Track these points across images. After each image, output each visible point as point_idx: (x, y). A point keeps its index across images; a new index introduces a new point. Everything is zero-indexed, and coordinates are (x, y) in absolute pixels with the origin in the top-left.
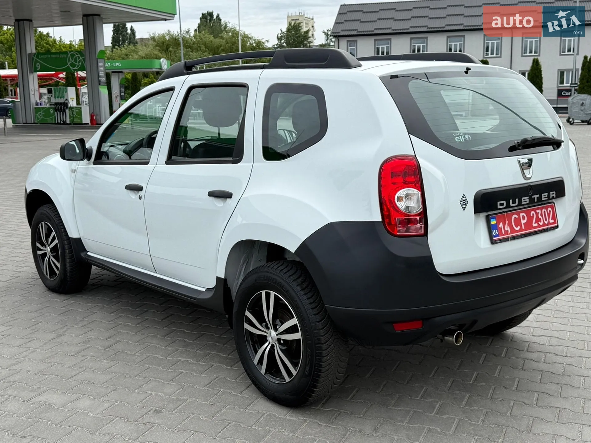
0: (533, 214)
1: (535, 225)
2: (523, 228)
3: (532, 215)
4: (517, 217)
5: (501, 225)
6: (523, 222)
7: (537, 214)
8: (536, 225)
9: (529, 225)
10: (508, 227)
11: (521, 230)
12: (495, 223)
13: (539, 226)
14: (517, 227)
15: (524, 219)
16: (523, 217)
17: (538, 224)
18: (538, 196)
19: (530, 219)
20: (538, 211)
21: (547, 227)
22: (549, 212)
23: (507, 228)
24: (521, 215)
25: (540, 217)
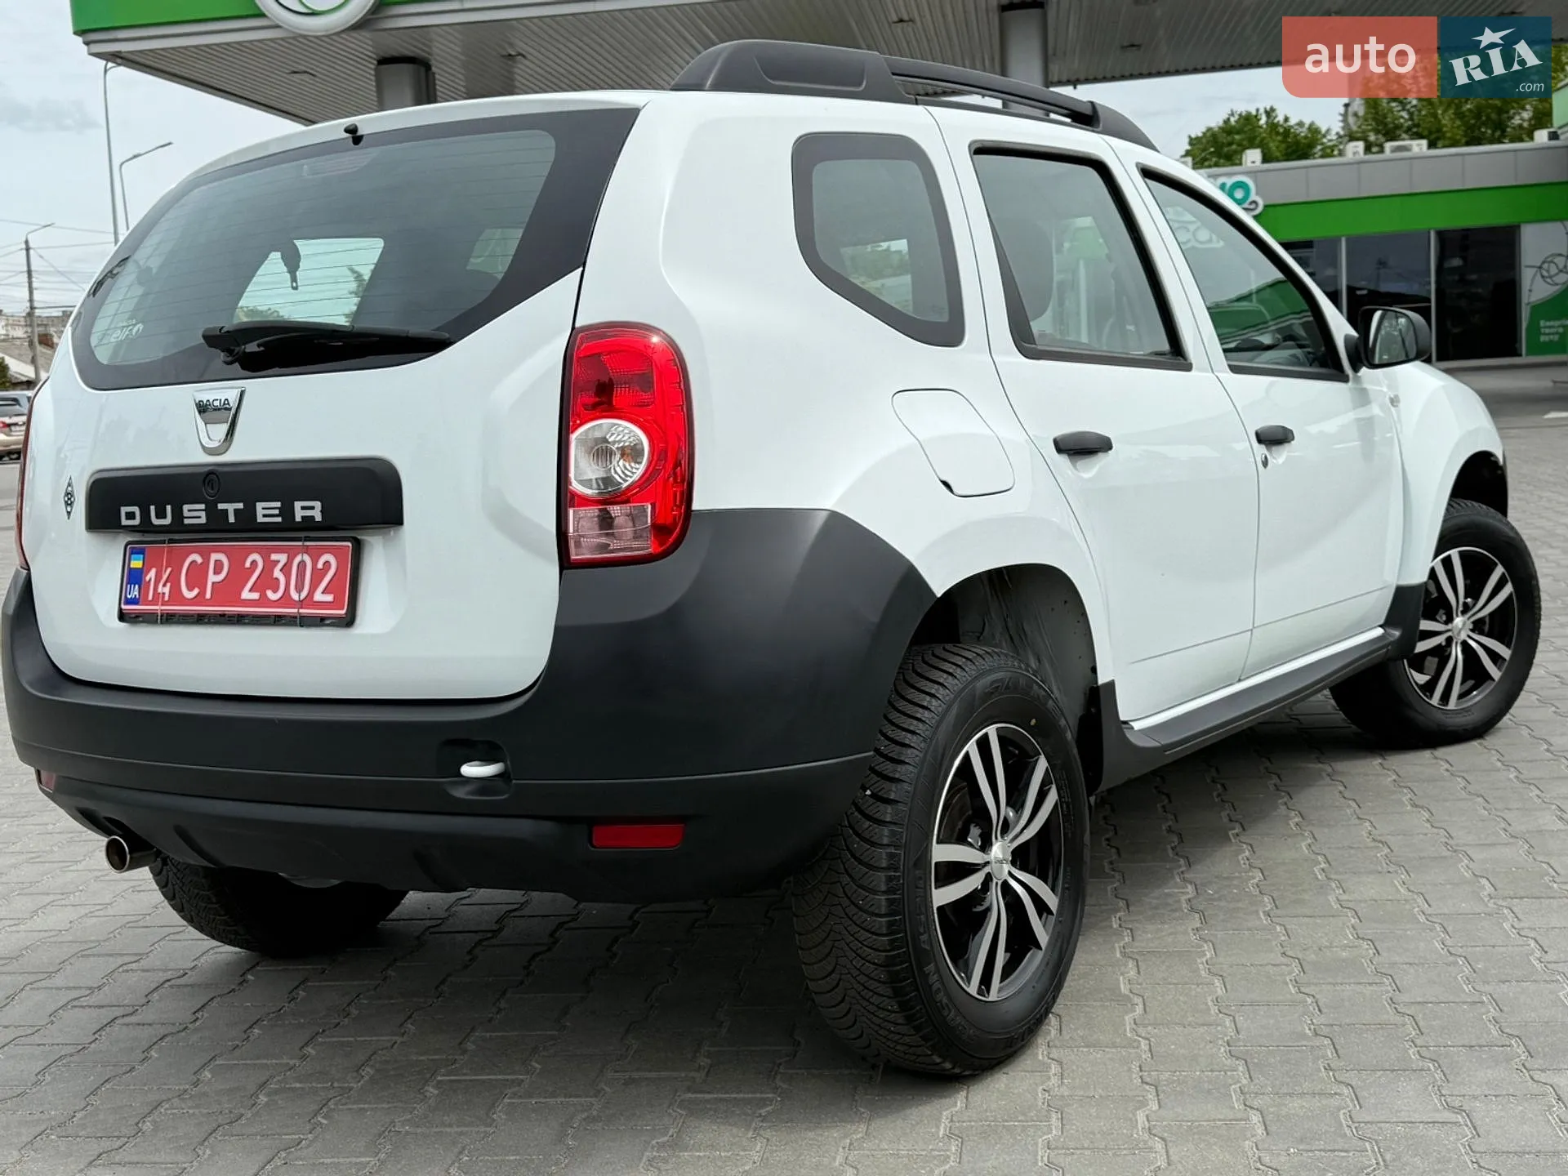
0: (254, 563)
1: (246, 594)
2: (208, 596)
3: (248, 564)
4: (199, 559)
5: (152, 574)
6: (213, 578)
7: (270, 565)
8: (255, 596)
9: (229, 589)
10: (168, 585)
11: (199, 599)
12: (140, 566)
13: (263, 601)
14: (190, 589)
15: (217, 571)
16: (218, 569)
17: (263, 595)
18: (240, 506)
19: (238, 576)
20: (274, 557)
21: (296, 611)
22: (320, 565)
23: (164, 585)
24: (214, 557)
25: (277, 573)
